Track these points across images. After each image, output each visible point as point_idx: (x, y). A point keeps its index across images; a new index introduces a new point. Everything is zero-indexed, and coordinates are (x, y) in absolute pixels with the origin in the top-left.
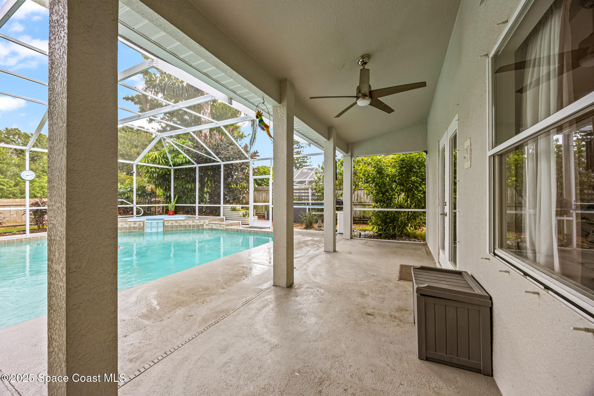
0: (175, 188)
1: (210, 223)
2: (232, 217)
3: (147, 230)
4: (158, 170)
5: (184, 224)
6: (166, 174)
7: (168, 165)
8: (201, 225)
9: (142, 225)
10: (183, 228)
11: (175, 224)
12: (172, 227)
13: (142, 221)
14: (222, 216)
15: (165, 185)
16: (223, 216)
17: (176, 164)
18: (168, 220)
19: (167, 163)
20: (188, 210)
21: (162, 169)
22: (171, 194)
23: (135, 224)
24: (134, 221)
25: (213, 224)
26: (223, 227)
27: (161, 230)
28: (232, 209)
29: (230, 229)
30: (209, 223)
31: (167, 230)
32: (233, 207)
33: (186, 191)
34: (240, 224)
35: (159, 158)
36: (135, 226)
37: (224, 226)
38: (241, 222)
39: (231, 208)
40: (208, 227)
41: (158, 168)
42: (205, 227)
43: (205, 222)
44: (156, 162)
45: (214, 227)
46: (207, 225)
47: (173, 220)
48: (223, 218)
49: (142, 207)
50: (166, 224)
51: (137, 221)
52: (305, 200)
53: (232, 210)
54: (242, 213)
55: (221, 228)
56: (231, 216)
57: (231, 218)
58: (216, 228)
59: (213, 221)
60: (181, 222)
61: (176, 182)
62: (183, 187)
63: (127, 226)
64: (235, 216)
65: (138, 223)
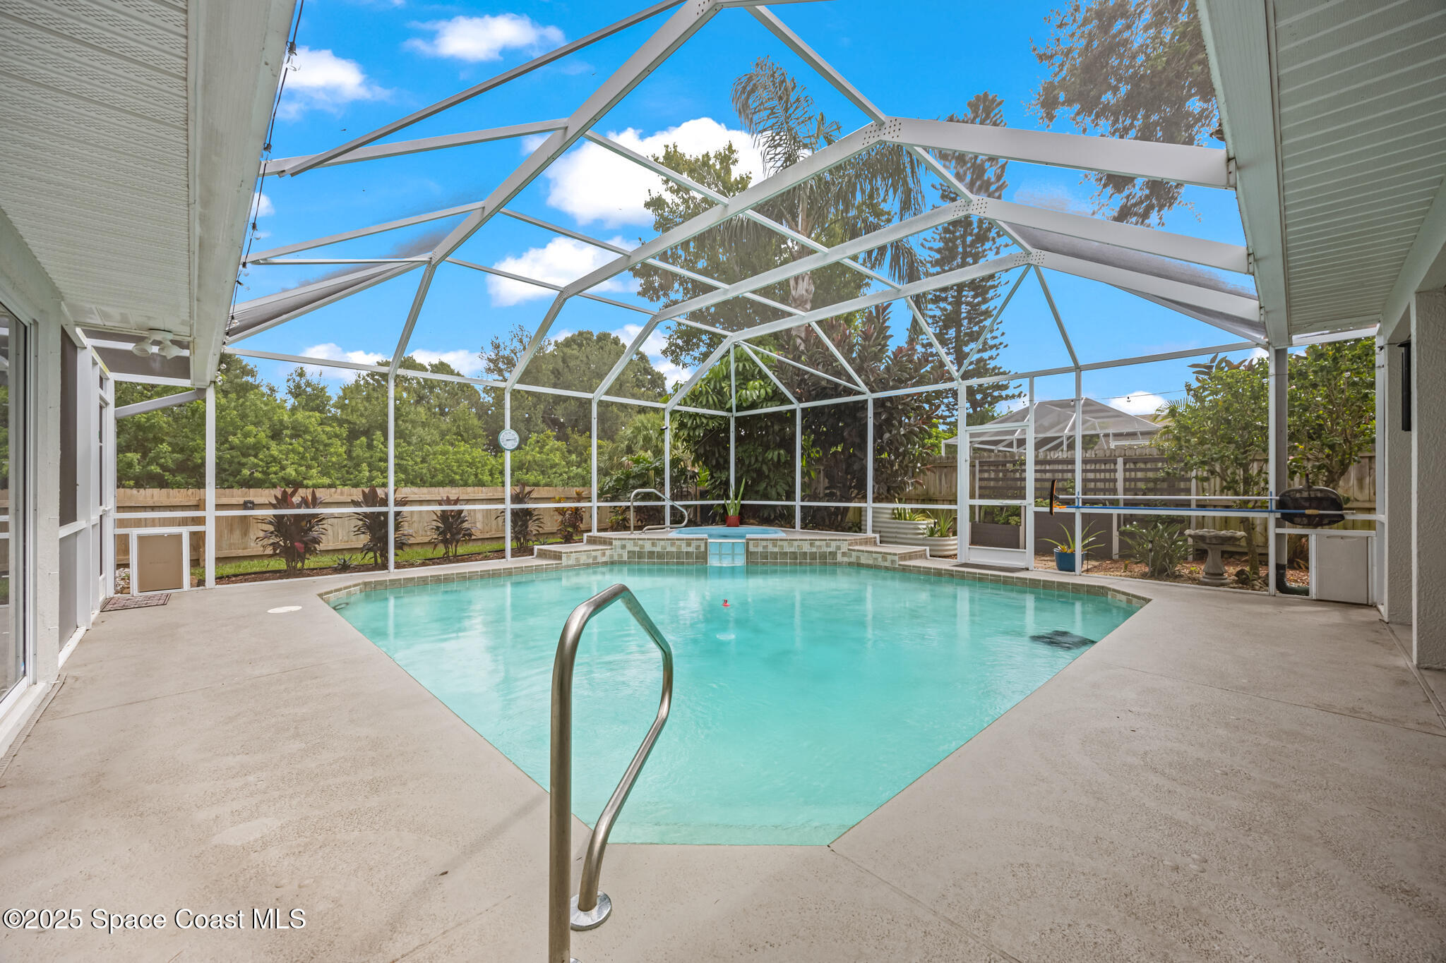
0: (739, 461)
1: (854, 550)
2: (898, 535)
3: (713, 562)
4: (705, 421)
5: (792, 550)
6: (719, 430)
7: (722, 409)
8: (830, 552)
9: (703, 549)
10: (790, 559)
11: (771, 549)
12: (765, 555)
13: (702, 539)
14: (870, 534)
15: (717, 455)
16: (874, 532)
17: (744, 405)
18: (757, 540)
19: (721, 405)
20: (770, 516)
21: (712, 417)
22: (729, 475)
23: (689, 545)
24: (687, 539)
25: (863, 551)
26: (893, 562)
27: (740, 561)
28: (894, 514)
29: (914, 567)
30: (849, 550)
31: (757, 562)
32: (898, 509)
33: (765, 468)
34: (925, 554)
35: (707, 392)
36: (690, 549)
37: (896, 558)
38: (928, 548)
39: (890, 511)
40: (846, 559)
41: (704, 416)
42: (839, 558)
43: (839, 548)
44: (701, 402)
45: (863, 561)
46: (844, 554)
47: (767, 540)
48: (875, 538)
49: (686, 507)
50: (752, 549)
51: (693, 539)
52: (1104, 491)
53: (895, 518)
54: (925, 527)
55: (888, 564)
56: (896, 532)
57: (896, 537)
58: (871, 562)
59: (856, 544)
60: (785, 544)
61: (740, 449)
62: (757, 460)
63: (674, 549)
64: (906, 534)
65: (694, 544)
